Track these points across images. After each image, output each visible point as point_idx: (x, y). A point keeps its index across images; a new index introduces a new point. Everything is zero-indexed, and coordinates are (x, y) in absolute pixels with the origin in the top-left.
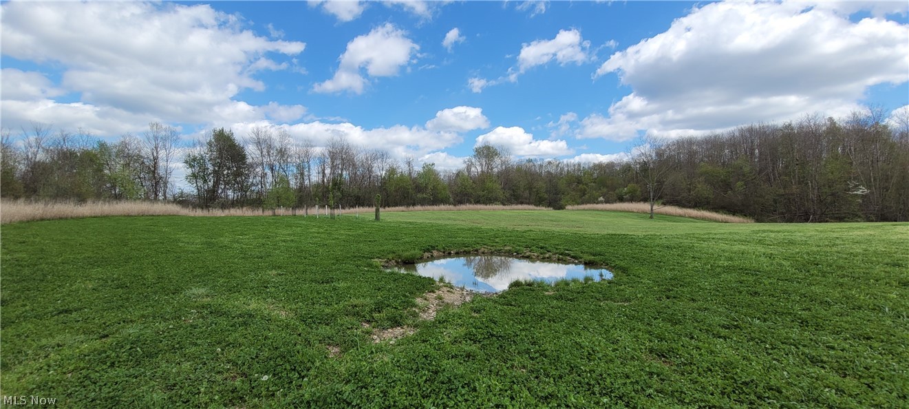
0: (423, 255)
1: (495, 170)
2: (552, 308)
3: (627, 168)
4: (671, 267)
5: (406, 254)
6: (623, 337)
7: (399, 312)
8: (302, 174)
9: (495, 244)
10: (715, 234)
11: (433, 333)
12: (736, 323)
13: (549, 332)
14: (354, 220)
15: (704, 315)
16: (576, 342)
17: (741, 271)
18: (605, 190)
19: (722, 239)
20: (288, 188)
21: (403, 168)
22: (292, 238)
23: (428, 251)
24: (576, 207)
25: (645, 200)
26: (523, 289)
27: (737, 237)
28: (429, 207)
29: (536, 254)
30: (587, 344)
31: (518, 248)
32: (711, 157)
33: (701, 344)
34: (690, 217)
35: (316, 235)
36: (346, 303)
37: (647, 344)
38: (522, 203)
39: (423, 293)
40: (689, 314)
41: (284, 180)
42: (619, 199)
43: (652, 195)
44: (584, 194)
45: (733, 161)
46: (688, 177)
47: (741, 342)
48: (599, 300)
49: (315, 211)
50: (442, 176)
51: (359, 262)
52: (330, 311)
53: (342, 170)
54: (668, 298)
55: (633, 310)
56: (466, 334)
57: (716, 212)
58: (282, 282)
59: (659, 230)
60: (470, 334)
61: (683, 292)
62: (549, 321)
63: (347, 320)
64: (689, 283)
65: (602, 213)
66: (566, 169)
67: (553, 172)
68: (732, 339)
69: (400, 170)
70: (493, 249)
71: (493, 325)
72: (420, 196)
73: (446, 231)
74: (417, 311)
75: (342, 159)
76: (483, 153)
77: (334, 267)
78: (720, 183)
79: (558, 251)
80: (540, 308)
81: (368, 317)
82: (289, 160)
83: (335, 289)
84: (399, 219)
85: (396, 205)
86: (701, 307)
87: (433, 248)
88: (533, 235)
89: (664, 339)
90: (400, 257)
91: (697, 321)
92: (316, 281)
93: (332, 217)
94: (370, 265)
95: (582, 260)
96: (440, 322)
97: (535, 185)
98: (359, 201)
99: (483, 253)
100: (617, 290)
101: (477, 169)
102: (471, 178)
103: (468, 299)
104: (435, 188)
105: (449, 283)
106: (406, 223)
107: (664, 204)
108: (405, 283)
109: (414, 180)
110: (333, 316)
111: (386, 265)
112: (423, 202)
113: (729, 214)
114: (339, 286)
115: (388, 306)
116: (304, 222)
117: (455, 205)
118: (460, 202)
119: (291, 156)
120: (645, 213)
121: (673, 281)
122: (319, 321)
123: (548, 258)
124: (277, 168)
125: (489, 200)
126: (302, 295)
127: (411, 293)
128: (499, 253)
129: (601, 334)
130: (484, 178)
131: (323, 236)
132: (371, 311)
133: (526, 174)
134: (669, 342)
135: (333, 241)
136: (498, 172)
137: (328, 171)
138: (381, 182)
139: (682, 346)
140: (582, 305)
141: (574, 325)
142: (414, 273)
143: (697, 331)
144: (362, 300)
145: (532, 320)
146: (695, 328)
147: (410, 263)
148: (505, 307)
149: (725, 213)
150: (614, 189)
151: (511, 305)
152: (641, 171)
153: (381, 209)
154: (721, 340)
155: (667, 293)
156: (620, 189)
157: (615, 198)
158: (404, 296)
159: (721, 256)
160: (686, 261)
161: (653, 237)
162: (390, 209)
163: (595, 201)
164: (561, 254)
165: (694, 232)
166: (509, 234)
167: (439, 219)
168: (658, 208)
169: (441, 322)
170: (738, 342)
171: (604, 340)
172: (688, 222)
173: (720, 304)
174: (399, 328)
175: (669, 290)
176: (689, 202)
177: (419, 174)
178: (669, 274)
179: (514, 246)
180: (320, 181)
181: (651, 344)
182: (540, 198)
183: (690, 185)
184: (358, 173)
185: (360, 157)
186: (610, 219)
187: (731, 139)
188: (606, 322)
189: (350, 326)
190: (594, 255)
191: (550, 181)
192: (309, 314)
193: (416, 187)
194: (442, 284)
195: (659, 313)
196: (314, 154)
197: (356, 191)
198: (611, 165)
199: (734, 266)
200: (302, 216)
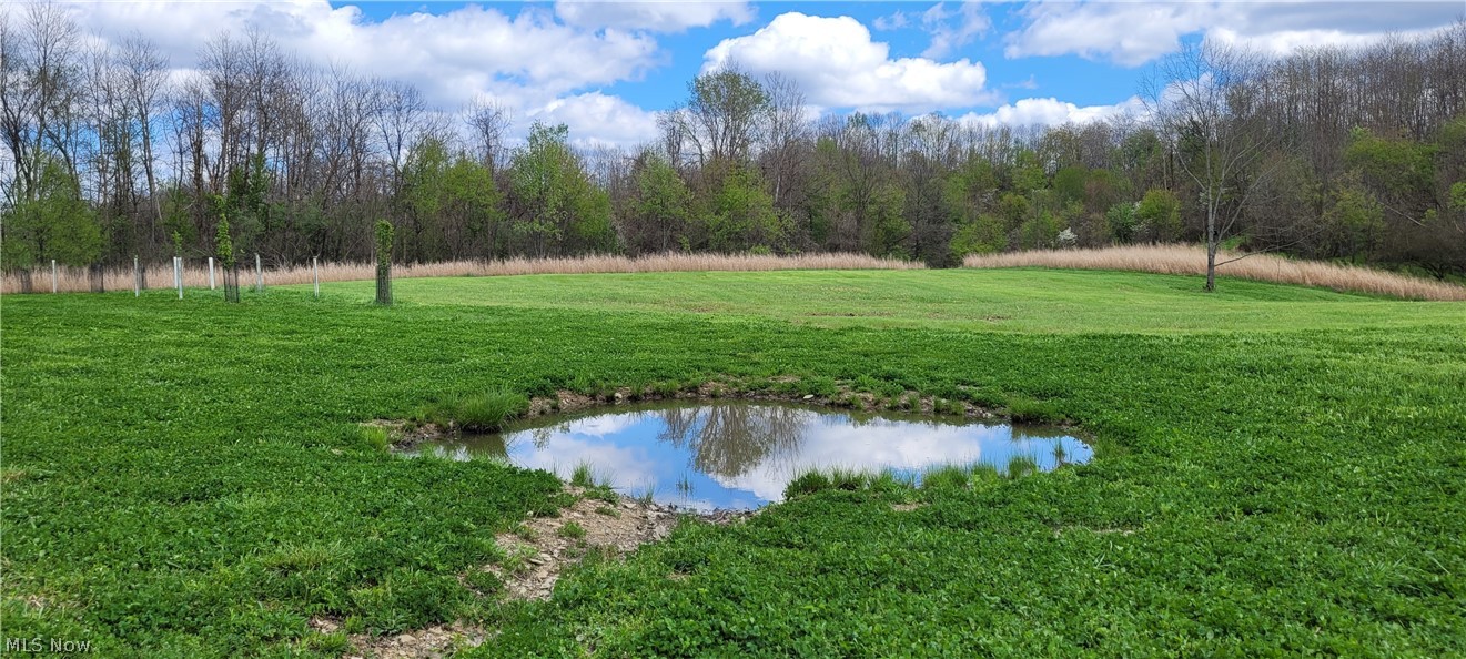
0: (525, 406)
1: (756, 149)
2: (911, 548)
3: (1144, 143)
4: (1260, 426)
5: (473, 404)
6: (1114, 627)
7: (437, 580)
8: (123, 157)
9: (749, 369)
10: (1387, 331)
11: (543, 639)
12: (1437, 579)
13: (897, 619)
14: (307, 304)
15: (1350, 559)
16: (977, 646)
17: (1454, 433)
18: (1078, 208)
19: (1404, 345)
20: (75, 203)
21: (463, 139)
22: (88, 361)
23: (543, 391)
24: (994, 259)
25: (1192, 237)
26: (828, 498)
27: (1447, 339)
28: (551, 263)
29: (870, 396)
30: (1010, 649)
31: (819, 378)
32: (1384, 108)
33: (1337, 639)
34: (1318, 286)
35: (172, 350)
36: (260, 559)
37: (1184, 645)
38: (834, 249)
39: (520, 518)
40: (1307, 555)
41: (61, 178)
42: (1118, 234)
43: (1211, 220)
44: (1019, 222)
45: (1445, 124)
46: (1317, 170)
47: (1450, 632)
48: (1050, 522)
49: (174, 277)
50: (590, 167)
51: (315, 433)
52: (203, 586)
53: (262, 145)
54: (1248, 513)
55: (1145, 549)
56: (646, 637)
57: (1392, 270)
58: (41, 503)
59: (1228, 324)
60: (659, 637)
61: (1291, 495)
62: (901, 587)
63: (260, 613)
64: (1308, 470)
65: (1069, 276)
66: (966, 146)
67: (929, 154)
68: (1424, 622)
69: (458, 147)
70: (744, 384)
71: (729, 606)
72: (521, 227)
73: (601, 332)
74: (498, 574)
75: (261, 108)
76: (719, 95)
77: (226, 450)
78: (1405, 187)
79: (937, 386)
80: (876, 551)
81: (333, 600)
82: (74, 108)
83: (224, 517)
84: (455, 300)
85: (445, 253)
86: (1340, 535)
87: (559, 383)
88: (862, 341)
89: (1233, 628)
90: (451, 411)
91: (1327, 576)
92: (161, 496)
93: (231, 292)
94: (352, 441)
95: (1007, 411)
96: (566, 605)
97: (874, 193)
98: (324, 245)
99: (713, 396)
100: (1103, 494)
101: (700, 144)
102: (680, 170)
103: (661, 531)
104: (568, 203)
105: (605, 488)
106: (478, 311)
107: (1247, 248)
108: (462, 489)
109: (503, 180)
110: (213, 601)
111: (407, 438)
112: (532, 248)
113: (1426, 276)
114: (238, 506)
115: (403, 562)
116: (132, 312)
117: (632, 255)
118: (650, 247)
119: (80, 96)
120: (1191, 274)
121: (1263, 464)
122: (164, 621)
123: (906, 407)
124: (33, 136)
125: (735, 241)
126: (107, 541)
127: (481, 520)
128: (762, 394)
129: (1050, 620)
130: (720, 172)
131: (195, 353)
132: (345, 582)
133: (847, 159)
134: (1247, 636)
135: (231, 370)
136: (764, 155)
137: (213, 146)
138: (395, 185)
139: (1285, 646)
140: (1000, 540)
141: (972, 598)
142: (496, 461)
143: (1328, 605)
144: (315, 549)
145: (850, 587)
146: (1322, 594)
147: (484, 429)
148: (771, 551)
149: (1415, 275)
150: (1103, 205)
151: (790, 546)
152: (1184, 151)
153: (396, 271)
154: (1395, 626)
155: (1246, 499)
156: (1124, 206)
157: (1108, 231)
158: (458, 529)
159: (1400, 392)
160: (1302, 408)
161: (1209, 343)
162: (429, 268)
163: (1049, 241)
164: (946, 395)
165: (1327, 325)
166: (792, 340)
167: (582, 299)
168: (1229, 260)
169: (569, 603)
170: (1443, 631)
171: (1060, 638)
172: (1312, 298)
173: (1394, 525)
174: (438, 630)
175: (1252, 491)
176: (1316, 242)
177: (518, 160)
178: (1252, 446)
179: (808, 373)
180: (186, 180)
181: (1196, 644)
182: (889, 232)
183: (1321, 191)
184: (318, 154)
185: (320, 102)
186: (1091, 295)
187: (1441, 58)
188: (1065, 586)
189: (271, 633)
190: (1041, 396)
191: (919, 182)
192: (127, 600)
193: (511, 199)
194: (580, 490)
195: (1220, 554)
196: (162, 90)
197: (313, 211)
198: (1096, 134)
199: (1435, 420)
200: (124, 296)
